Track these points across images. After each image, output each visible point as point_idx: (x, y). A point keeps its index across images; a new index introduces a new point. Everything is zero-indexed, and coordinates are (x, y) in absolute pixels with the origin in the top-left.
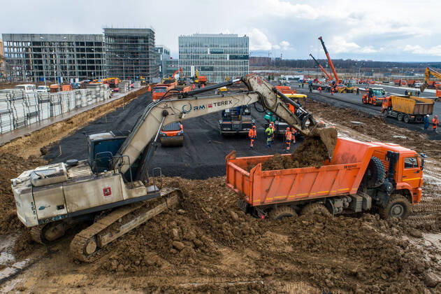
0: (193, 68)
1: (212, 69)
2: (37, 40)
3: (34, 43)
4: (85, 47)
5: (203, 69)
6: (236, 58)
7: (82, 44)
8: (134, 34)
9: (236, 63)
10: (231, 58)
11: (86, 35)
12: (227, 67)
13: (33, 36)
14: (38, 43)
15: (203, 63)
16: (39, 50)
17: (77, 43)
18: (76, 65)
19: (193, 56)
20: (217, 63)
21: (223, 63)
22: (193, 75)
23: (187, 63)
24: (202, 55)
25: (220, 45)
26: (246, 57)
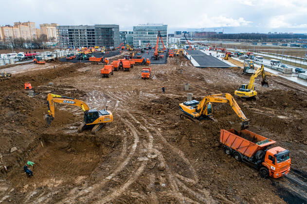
0: (140, 41)
1: (149, 42)
2: (70, 28)
3: (69, 30)
4: (91, 32)
5: (144, 42)
7: (90, 30)
8: (108, 27)
11: (91, 26)
13: (69, 26)
14: (70, 30)
15: (145, 39)
16: (71, 33)
17: (88, 30)
19: (140, 36)
20: (151, 39)
21: (154, 39)
22: (140, 45)
23: (137, 39)
24: (144, 35)
25: (153, 30)
26: (166, 36)
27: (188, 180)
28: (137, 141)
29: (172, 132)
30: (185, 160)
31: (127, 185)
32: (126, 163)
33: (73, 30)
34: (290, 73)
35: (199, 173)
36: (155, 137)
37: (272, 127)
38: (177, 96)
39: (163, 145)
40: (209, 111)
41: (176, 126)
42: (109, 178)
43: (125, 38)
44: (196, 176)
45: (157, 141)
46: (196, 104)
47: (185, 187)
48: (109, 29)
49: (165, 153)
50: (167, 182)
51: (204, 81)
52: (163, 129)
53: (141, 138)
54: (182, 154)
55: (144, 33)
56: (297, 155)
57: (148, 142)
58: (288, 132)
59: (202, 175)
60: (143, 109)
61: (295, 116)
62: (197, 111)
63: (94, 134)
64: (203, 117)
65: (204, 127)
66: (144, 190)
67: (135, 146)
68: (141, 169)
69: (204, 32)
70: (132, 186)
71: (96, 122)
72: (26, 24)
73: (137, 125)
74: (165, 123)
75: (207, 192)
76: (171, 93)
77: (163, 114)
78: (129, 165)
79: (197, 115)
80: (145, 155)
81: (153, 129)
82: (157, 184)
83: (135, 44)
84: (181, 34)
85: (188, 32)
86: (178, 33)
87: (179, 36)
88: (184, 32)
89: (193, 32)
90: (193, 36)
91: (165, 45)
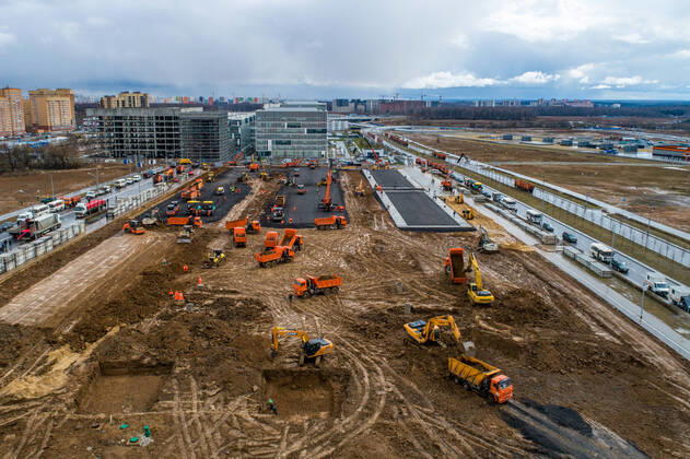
0: (270, 141)
1: (289, 143)
2: (119, 114)
3: (116, 118)
4: (164, 121)
5: (278, 143)
6: (314, 131)
7: (162, 118)
9: (315, 137)
10: (309, 131)
12: (304, 140)
14: (120, 118)
15: (280, 137)
16: (121, 124)
17: (157, 118)
18: (155, 139)
19: (270, 131)
20: (295, 137)
21: (300, 137)
23: (265, 137)
24: (279, 129)
25: (298, 119)
26: (325, 131)
27: (425, 410)
28: (366, 374)
29: (399, 362)
30: (420, 392)
31: (376, 415)
32: (366, 397)
33: (125, 118)
34: (552, 243)
35: (434, 403)
36: (383, 369)
37: (506, 351)
38: (391, 306)
39: (394, 377)
40: (437, 336)
41: (403, 355)
42: (359, 410)
43: (236, 134)
44: (432, 406)
45: (387, 374)
46: (423, 326)
47: (424, 415)
49: (399, 385)
50: (409, 413)
51: (421, 270)
52: (389, 359)
53: (369, 371)
54: (415, 387)
55: (280, 125)
56: (527, 383)
57: (378, 374)
58: (522, 357)
59: (437, 404)
60: (355, 331)
61: (532, 336)
62: (424, 336)
63: (317, 367)
64: (429, 343)
65: (433, 355)
66: (392, 418)
67: (366, 380)
68: (382, 402)
69: (400, 101)
70: (381, 416)
71: (318, 353)
73: (358, 354)
74: (388, 350)
75: (443, 419)
76: (380, 300)
77: (382, 337)
78: (371, 399)
79: (423, 340)
80: (381, 389)
81: (377, 359)
82: (401, 413)
83: (259, 147)
84: (347, 105)
85: (362, 100)
86: (341, 103)
87: (343, 109)
88: (353, 101)
89: (374, 101)
90: (375, 112)
91: (324, 149)
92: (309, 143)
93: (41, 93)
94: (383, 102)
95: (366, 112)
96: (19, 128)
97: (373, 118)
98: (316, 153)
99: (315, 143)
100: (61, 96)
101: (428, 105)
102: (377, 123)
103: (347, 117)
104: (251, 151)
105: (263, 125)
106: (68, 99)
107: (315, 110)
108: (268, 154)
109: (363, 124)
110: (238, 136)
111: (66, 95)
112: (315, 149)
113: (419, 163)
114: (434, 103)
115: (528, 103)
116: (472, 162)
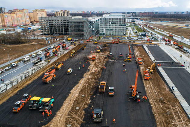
0: (105, 29)
1: (112, 30)
5: (108, 30)
6: (121, 26)
9: (121, 28)
10: (119, 26)
13: (49, 18)
14: (50, 20)
15: (108, 28)
16: (51, 23)
17: (64, 20)
18: (63, 28)
19: (105, 25)
20: (114, 28)
21: (116, 28)
22: (105, 32)
23: (103, 28)
24: (108, 25)
25: (115, 21)
26: (125, 25)
33: (52, 20)
43: (93, 26)
48: (80, 23)
55: (108, 23)
69: (146, 12)
72: (21, 11)
83: (101, 31)
84: (130, 14)
85: (134, 12)
86: (128, 13)
87: (129, 15)
88: (132, 12)
89: (138, 12)
90: (139, 16)
91: (125, 32)
92: (119, 30)
93: (36, 11)
94: (141, 13)
95: (136, 16)
96: (28, 22)
97: (138, 18)
98: (122, 34)
99: (121, 30)
100: (42, 11)
101: (154, 14)
102: (140, 19)
103: (130, 18)
104: (98, 32)
105: (102, 23)
106: (44, 12)
107: (122, 17)
108: (104, 34)
109: (135, 20)
110: (93, 27)
111: (43, 11)
112: (121, 32)
113: (164, 40)
114: (156, 13)
115: (184, 12)
116: (185, 39)
